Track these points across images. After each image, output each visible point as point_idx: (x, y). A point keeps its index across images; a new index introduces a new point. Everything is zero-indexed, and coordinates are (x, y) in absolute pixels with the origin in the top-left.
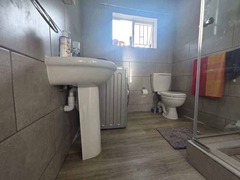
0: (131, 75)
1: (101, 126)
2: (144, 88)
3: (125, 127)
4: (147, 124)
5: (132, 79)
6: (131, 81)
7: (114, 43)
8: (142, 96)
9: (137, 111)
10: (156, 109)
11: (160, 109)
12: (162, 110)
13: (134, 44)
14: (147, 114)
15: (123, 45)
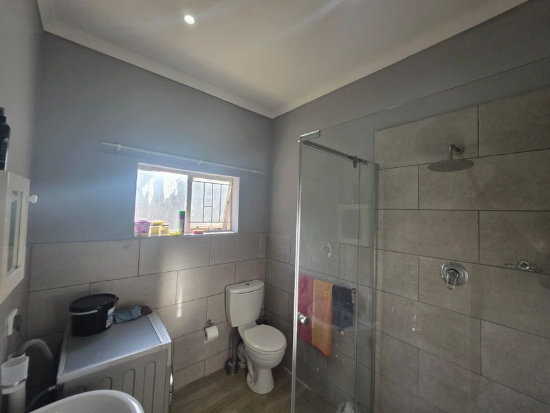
0: (180, 301)
2: (210, 324)
5: (182, 307)
6: (179, 314)
7: (138, 229)
8: (205, 342)
9: (191, 380)
10: (234, 363)
11: (243, 361)
12: (246, 363)
13: (189, 222)
14: (214, 385)
15: (163, 232)
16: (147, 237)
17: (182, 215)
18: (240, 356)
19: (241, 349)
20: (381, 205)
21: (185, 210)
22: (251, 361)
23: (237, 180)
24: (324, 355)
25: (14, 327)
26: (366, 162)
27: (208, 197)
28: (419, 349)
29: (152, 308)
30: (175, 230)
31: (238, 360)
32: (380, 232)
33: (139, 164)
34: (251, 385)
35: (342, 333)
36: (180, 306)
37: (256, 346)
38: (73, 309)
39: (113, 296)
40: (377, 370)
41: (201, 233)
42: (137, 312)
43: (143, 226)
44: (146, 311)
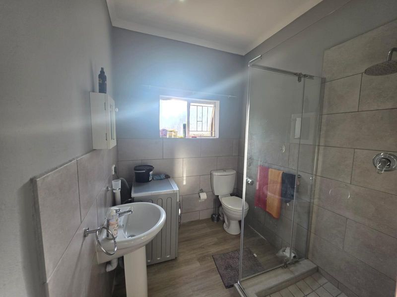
0: (185, 175)
1: (147, 262)
2: (202, 191)
3: (176, 258)
4: (203, 248)
5: (186, 180)
6: (185, 183)
7: (162, 134)
8: (199, 201)
9: (193, 220)
10: (217, 216)
11: (222, 216)
12: (224, 217)
13: (189, 130)
14: (205, 224)
15: (174, 136)
16: (166, 138)
17: (184, 126)
18: (220, 213)
19: (221, 209)
20: (325, 111)
21: (186, 123)
22: (227, 216)
23: (218, 102)
24: (274, 218)
25: (115, 171)
26: (311, 77)
27: (200, 115)
28: (347, 219)
29: (171, 176)
30: (181, 134)
31: (219, 215)
32: (323, 132)
33: (161, 96)
34: (226, 229)
35: (288, 204)
36: (185, 178)
37: (230, 207)
38: (135, 169)
39: (152, 166)
40: (313, 230)
41: (196, 137)
42: (163, 176)
43: (164, 132)
44: (167, 177)
